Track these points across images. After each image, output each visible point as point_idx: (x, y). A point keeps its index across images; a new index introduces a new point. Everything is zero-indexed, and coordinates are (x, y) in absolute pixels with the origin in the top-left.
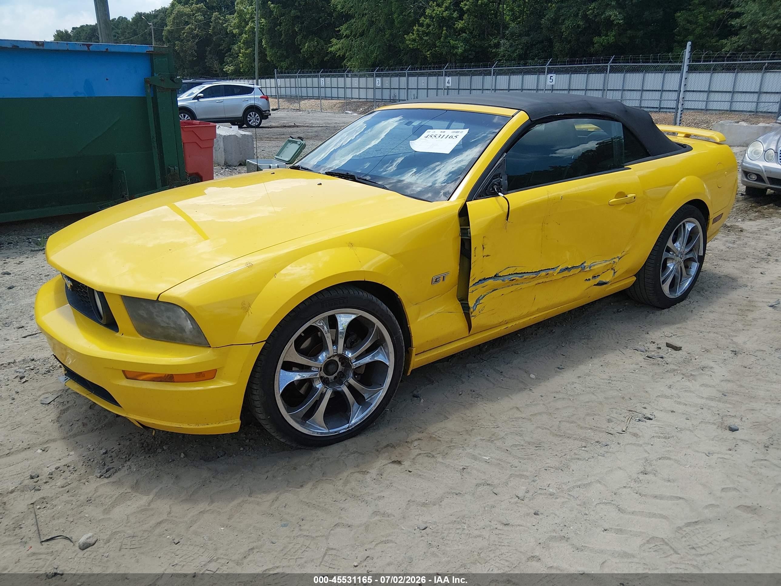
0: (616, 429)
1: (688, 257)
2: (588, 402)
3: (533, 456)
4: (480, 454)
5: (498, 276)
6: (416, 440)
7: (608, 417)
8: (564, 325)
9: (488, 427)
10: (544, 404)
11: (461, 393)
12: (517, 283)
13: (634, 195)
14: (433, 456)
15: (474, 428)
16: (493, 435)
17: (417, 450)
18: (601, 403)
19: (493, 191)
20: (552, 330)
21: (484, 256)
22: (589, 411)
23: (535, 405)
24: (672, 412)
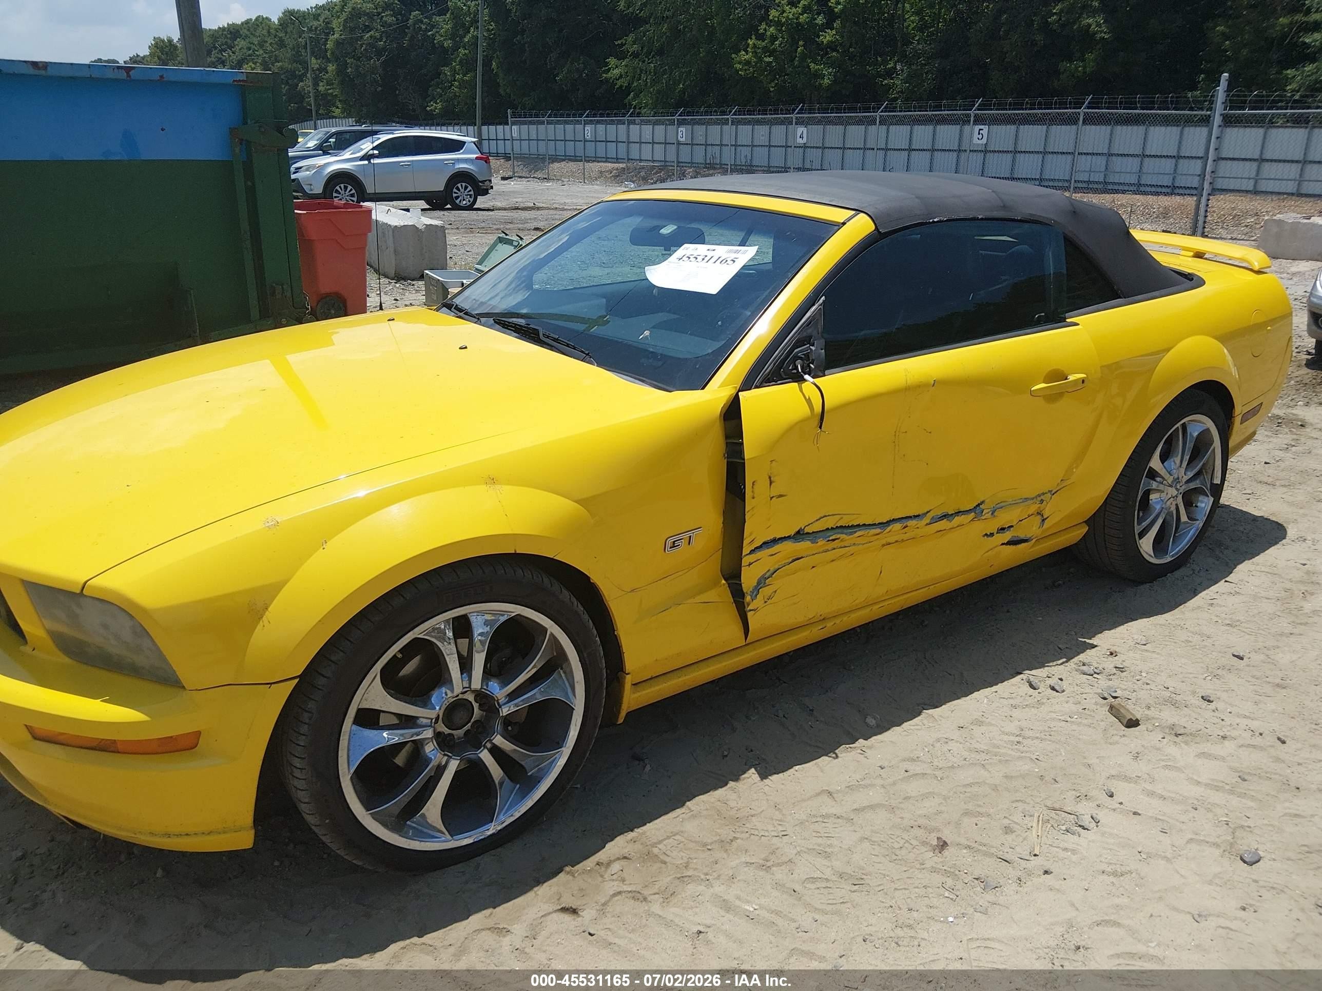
0: (1018, 849)
1: (1192, 485)
2: (970, 785)
3: (845, 905)
4: (739, 898)
5: (803, 534)
6: (618, 859)
7: (1006, 822)
8: (948, 612)
9: (767, 834)
10: (883, 787)
11: (726, 753)
12: (843, 544)
13: (1083, 376)
14: (645, 899)
15: (738, 835)
16: (773, 853)
17: (616, 883)
18: (995, 788)
19: (795, 371)
20: (923, 621)
21: (772, 498)
22: (970, 807)
23: (866, 786)
24: (1135, 813)
